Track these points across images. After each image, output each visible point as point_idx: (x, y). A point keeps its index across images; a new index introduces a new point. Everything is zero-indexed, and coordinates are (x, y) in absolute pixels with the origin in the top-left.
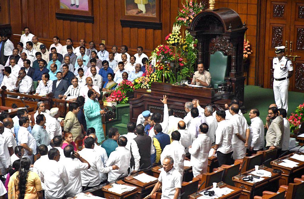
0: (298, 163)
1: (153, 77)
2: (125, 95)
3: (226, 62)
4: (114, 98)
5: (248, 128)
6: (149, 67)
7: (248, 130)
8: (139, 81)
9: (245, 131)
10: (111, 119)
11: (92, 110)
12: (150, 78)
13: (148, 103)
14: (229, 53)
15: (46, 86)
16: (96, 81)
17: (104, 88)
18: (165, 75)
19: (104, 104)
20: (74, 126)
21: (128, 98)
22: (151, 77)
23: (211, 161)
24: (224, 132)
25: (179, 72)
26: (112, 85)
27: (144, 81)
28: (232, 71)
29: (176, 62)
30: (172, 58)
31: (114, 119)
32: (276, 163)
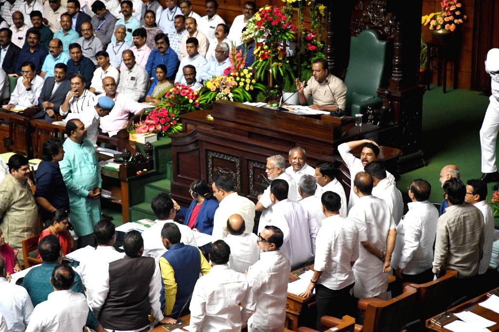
0: (492, 323)
1: (244, 77)
2: (177, 118)
3: (382, 55)
4: (152, 124)
5: (393, 227)
6: (237, 55)
7: (392, 233)
8: (214, 85)
9: (385, 234)
10: (142, 170)
11: (72, 166)
12: (238, 79)
13: (206, 146)
14: (391, 35)
15: (29, 89)
16: (134, 80)
17: (148, 96)
18: (272, 71)
19: (131, 139)
20: (13, 206)
21: (181, 126)
22: (240, 77)
23: (301, 306)
24: (333, 243)
25: (305, 64)
26: (164, 90)
27: (224, 86)
28: (393, 77)
29: (300, 41)
30: (287, 34)
31: (149, 172)
32: (438, 324)
